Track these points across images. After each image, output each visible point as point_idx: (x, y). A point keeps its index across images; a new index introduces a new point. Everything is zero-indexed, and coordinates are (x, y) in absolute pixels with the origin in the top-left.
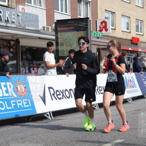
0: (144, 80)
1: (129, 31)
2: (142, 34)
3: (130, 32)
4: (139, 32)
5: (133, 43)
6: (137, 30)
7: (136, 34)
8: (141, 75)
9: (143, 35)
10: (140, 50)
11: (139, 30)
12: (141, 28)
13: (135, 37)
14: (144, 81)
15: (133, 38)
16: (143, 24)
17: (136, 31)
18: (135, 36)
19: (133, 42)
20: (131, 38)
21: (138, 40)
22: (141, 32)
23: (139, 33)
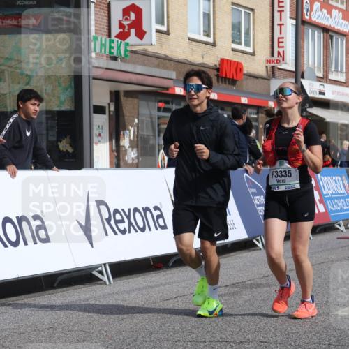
0: (254, 190)
1: (210, 40)
2: (250, 50)
3: (214, 45)
4: (240, 44)
5: (222, 77)
6: (236, 39)
7: (233, 50)
8: (245, 174)
9: (253, 54)
10: (244, 100)
11: (240, 39)
12: (247, 33)
13: (228, 60)
14: (255, 194)
15: (222, 61)
16: (254, 20)
17: (233, 42)
18: (229, 56)
19: (224, 76)
20: (217, 63)
21: (238, 67)
22: (247, 44)
23: (242, 47)
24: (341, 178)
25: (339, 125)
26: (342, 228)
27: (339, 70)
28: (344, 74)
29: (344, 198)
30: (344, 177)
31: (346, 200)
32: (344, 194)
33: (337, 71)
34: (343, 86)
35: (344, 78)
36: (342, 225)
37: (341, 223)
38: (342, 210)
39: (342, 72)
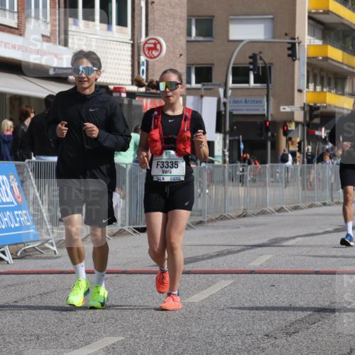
24: (8, 178)
25: (8, 97)
26: (8, 258)
27: (7, 7)
28: (16, 15)
29: (12, 210)
30: (12, 177)
31: (16, 213)
32: (12, 203)
33: (5, 10)
34: (13, 33)
35: (16, 21)
36: (8, 253)
37: (7, 249)
38: (8, 229)
39: (11, 11)
